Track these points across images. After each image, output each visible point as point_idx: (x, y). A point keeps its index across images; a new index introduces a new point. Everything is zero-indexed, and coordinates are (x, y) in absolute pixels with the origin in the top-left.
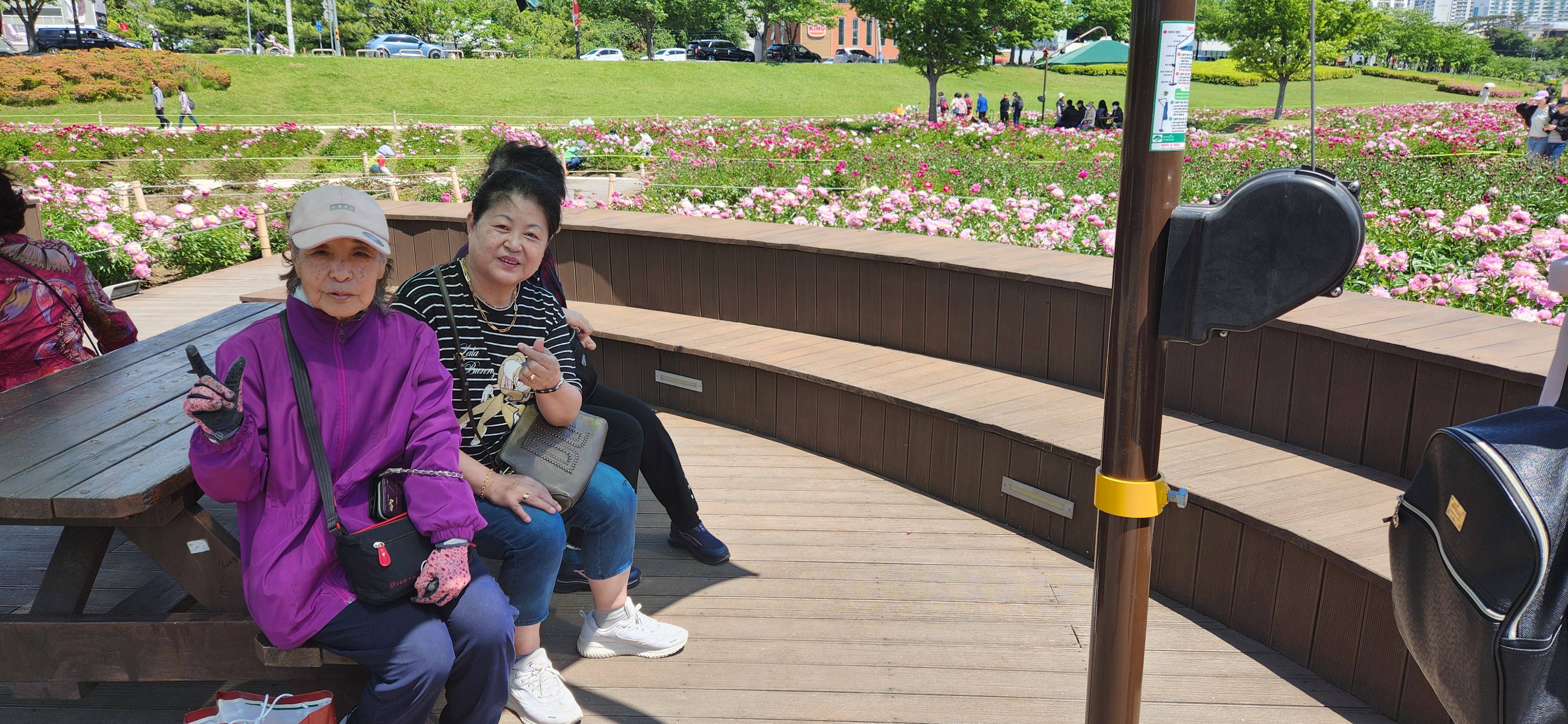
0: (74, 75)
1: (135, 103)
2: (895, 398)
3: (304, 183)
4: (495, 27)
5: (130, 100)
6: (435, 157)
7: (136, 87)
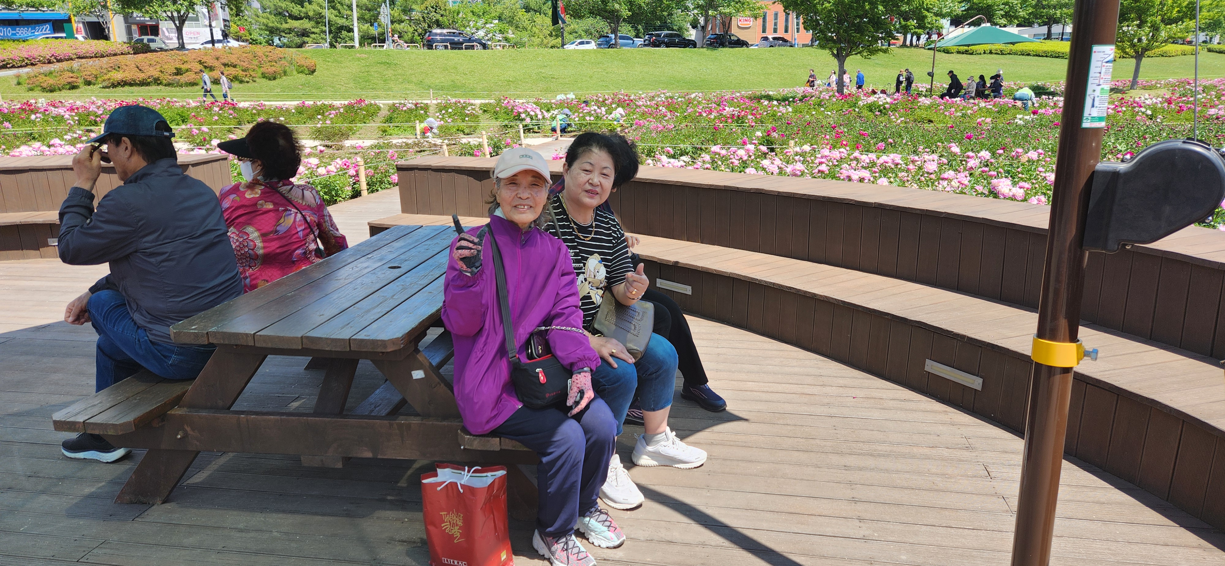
0: (210, 64)
1: (251, 85)
2: (842, 301)
3: (378, 143)
4: (502, 26)
5: (248, 82)
6: (464, 124)
7: (252, 73)
